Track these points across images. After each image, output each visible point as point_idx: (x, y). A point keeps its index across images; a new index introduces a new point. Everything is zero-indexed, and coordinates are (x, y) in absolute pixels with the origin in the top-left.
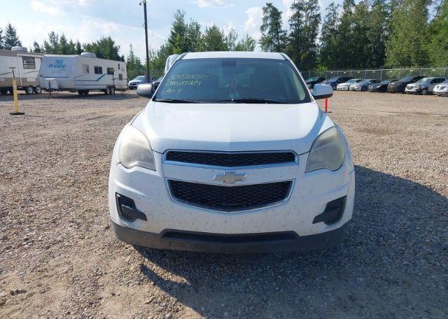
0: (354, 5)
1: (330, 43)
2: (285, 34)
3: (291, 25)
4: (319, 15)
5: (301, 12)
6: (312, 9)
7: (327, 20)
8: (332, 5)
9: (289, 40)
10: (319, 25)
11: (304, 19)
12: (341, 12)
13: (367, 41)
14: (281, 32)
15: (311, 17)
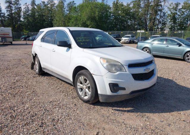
0: (36, 5)
1: (28, 20)
2: (4, 15)
3: (7, 11)
4: (20, 8)
5: (11, 5)
6: (17, 4)
7: (25, 10)
8: (26, 4)
9: (7, 18)
10: (22, 12)
11: (13, 9)
12: (30, 7)
13: (44, 21)
14: (2, 13)
15: (17, 8)
